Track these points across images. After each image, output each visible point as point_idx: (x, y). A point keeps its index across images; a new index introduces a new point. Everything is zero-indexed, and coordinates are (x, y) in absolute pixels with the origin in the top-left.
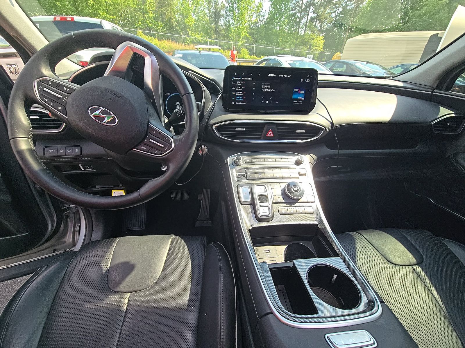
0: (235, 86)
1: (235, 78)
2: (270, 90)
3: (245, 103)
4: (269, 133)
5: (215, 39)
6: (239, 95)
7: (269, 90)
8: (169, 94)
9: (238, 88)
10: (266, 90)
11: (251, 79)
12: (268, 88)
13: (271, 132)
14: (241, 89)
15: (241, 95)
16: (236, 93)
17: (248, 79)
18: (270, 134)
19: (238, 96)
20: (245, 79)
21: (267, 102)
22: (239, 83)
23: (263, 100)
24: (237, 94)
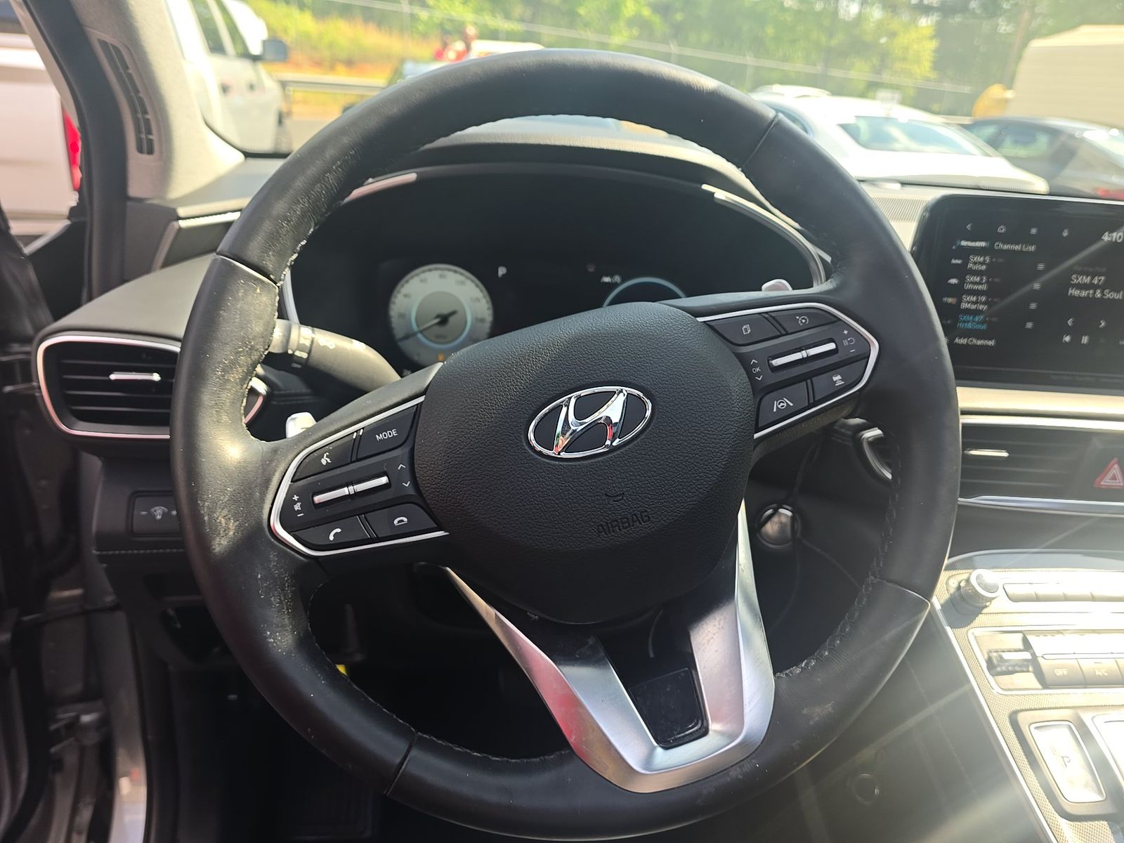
0: (962, 272)
1: (964, 243)
2: (1103, 295)
3: (991, 343)
4: (1110, 474)
5: (522, 20)
6: (974, 307)
7: (1098, 295)
8: (617, 279)
9: (971, 283)
10: (1084, 294)
11: (1032, 248)
12: (1095, 287)
13: (1116, 470)
14: (984, 287)
15: (981, 307)
16: (960, 301)
17: (1017, 247)
18: (1114, 478)
19: (968, 311)
20: (1006, 247)
21: (1085, 340)
22: (977, 263)
23: (1068, 331)
24: (964, 306)
